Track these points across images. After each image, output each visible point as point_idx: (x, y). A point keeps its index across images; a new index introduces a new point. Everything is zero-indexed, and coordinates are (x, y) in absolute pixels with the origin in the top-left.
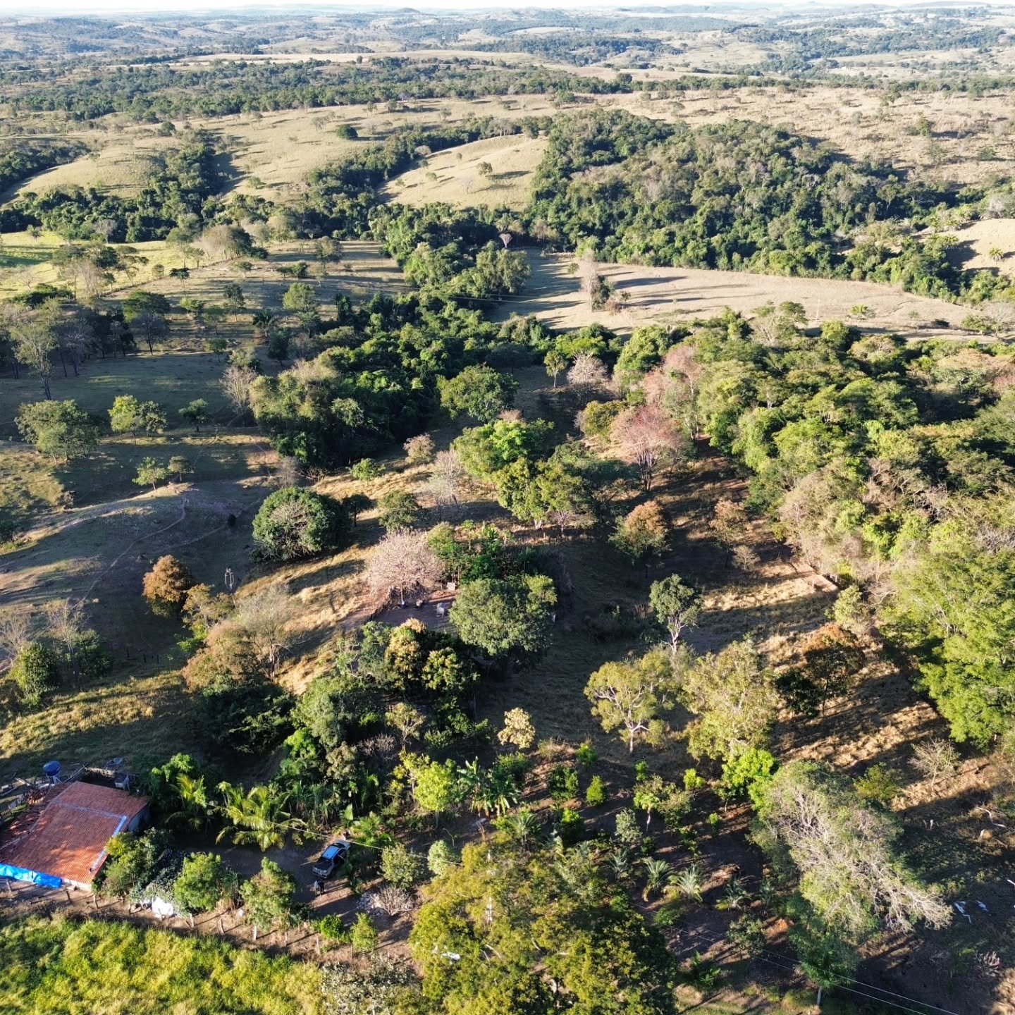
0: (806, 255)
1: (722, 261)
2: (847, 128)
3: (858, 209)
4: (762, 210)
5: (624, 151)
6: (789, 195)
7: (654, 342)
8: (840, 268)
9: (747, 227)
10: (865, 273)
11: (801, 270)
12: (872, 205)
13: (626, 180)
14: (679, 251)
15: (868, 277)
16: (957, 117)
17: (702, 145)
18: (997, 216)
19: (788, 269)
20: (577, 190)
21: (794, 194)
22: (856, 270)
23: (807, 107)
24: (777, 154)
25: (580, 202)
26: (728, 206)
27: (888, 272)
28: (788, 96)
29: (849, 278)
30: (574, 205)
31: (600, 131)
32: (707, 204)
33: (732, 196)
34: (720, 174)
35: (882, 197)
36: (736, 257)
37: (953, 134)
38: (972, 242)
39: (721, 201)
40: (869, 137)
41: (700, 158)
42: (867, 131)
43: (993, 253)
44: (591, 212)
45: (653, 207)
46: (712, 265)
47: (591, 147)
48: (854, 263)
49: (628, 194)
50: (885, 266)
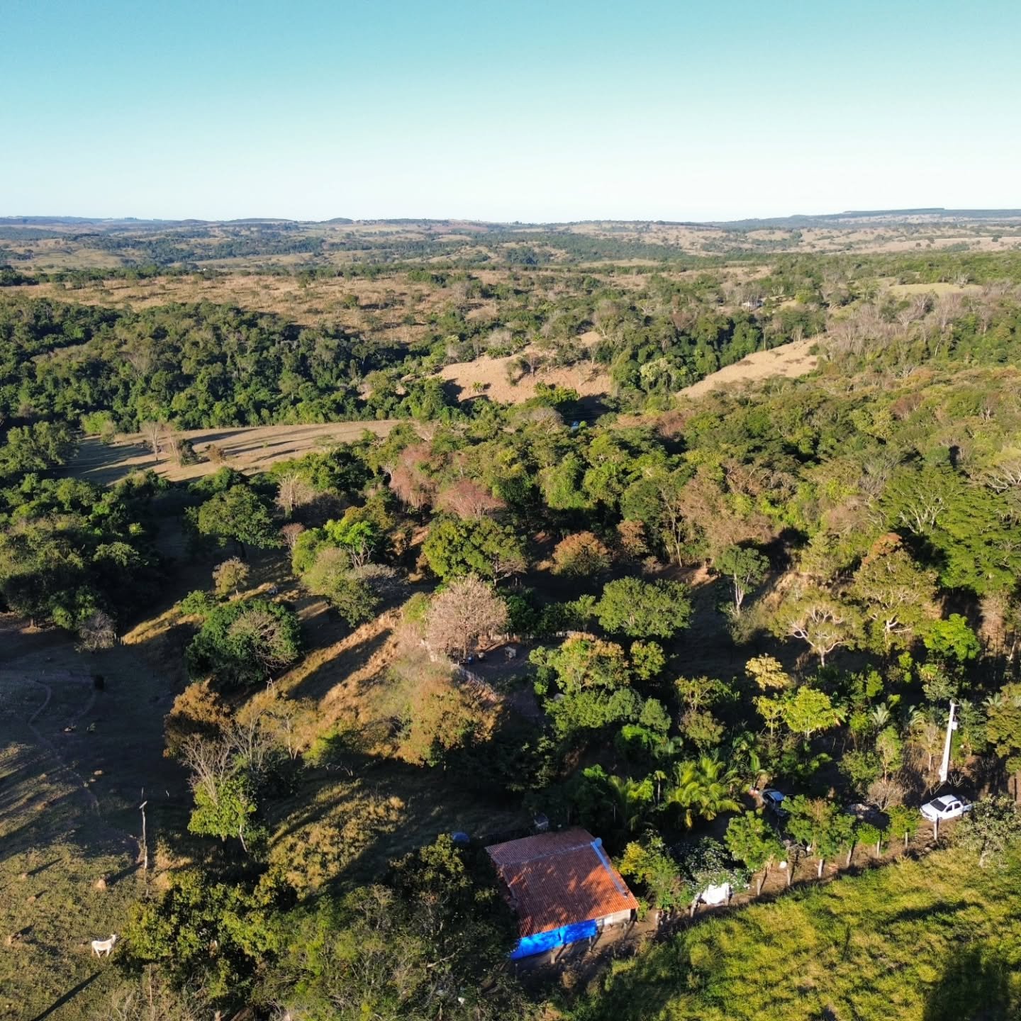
0: (334, 401)
1: (253, 417)
2: (287, 305)
3: (341, 365)
4: (257, 373)
5: (78, 334)
6: (279, 359)
7: (324, 463)
8: (366, 410)
9: (249, 390)
10: (387, 413)
11: (333, 416)
12: (352, 361)
13: (105, 357)
14: (205, 413)
15: (391, 415)
16: (371, 295)
17: (168, 322)
18: (456, 362)
19: (321, 417)
20: (49, 372)
21: (283, 357)
22: (378, 411)
23: (233, 290)
24: (244, 327)
25: (56, 383)
26: (225, 372)
27: (408, 408)
28: (207, 284)
29: (375, 418)
30: (49, 387)
31: (37, 317)
32: (203, 371)
33: (224, 362)
34: (201, 344)
35: (357, 354)
36: (265, 412)
37: (375, 306)
38: (453, 380)
39: (217, 368)
40: (309, 311)
41: (172, 333)
42: (305, 307)
43: (476, 386)
44: (78, 390)
45: (147, 380)
46: (244, 422)
47: (38, 331)
48: (375, 405)
49: (111, 370)
50: (403, 404)
